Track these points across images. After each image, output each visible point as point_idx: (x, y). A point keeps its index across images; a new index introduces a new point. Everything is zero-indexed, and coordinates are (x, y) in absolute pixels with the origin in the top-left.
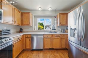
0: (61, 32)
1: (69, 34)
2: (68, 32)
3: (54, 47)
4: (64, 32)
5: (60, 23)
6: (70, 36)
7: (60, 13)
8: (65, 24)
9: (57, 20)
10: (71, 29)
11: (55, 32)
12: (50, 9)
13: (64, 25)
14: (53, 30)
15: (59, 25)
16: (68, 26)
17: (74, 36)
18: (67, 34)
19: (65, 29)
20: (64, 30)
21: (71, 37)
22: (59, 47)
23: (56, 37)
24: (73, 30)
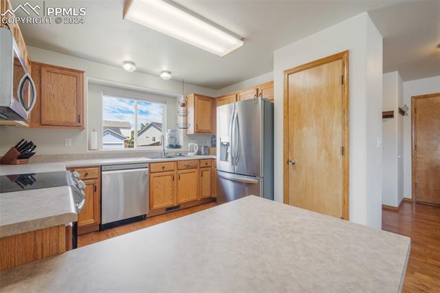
0: (199, 153)
1: (218, 157)
2: (215, 154)
3: (182, 201)
4: (205, 154)
5: (196, 126)
6: (221, 160)
7: (195, 95)
8: (208, 129)
9: (186, 115)
10: (222, 144)
11: (180, 155)
12: (165, 75)
13: (206, 132)
14: (171, 146)
15: (191, 130)
16: (215, 136)
17: (226, 160)
18: (214, 157)
19: (209, 144)
20: (205, 147)
21: (221, 162)
22: (194, 198)
23: (188, 167)
24: (224, 145)
